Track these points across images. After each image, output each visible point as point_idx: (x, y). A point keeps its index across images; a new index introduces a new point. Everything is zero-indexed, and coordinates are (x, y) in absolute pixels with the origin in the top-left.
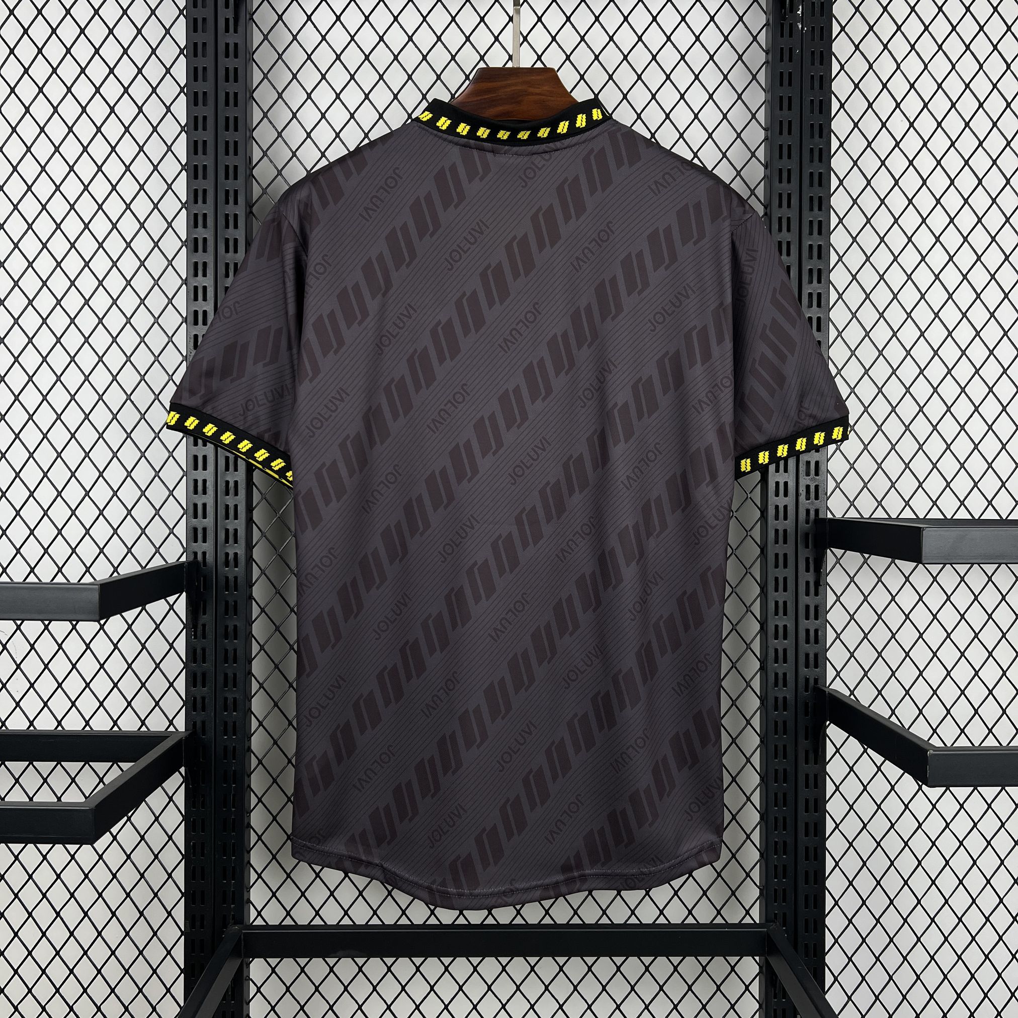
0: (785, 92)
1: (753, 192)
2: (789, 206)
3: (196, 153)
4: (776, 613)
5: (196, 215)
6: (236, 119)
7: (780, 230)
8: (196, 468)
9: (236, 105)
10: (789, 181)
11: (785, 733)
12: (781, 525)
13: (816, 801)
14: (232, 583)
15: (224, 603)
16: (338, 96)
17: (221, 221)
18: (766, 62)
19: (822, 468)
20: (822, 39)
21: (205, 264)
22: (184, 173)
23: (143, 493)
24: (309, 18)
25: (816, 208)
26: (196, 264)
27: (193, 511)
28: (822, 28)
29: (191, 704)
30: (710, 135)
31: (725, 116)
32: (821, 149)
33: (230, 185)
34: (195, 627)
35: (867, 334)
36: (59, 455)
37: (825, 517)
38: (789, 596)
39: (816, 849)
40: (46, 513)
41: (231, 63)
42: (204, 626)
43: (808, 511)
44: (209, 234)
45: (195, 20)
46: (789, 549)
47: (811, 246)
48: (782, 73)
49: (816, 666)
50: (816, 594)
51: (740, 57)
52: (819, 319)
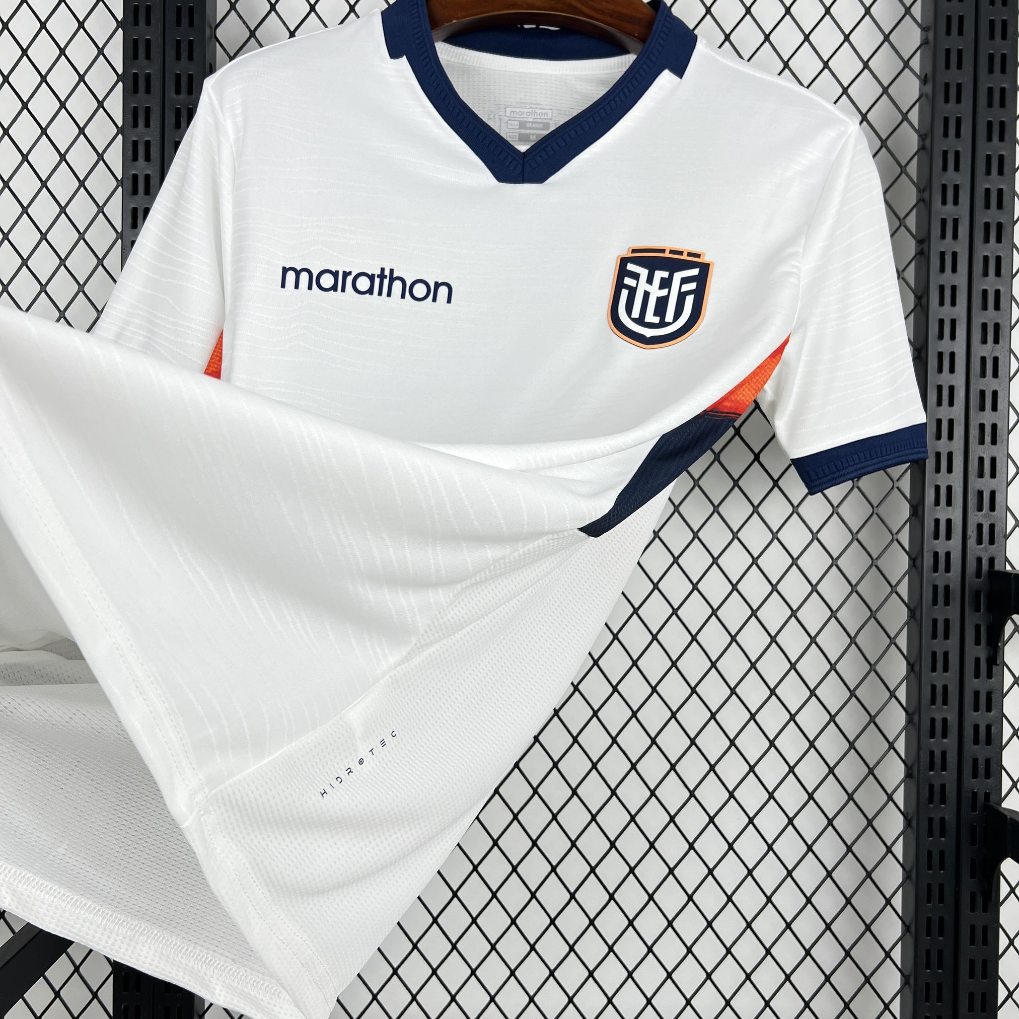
1: (905, 117)
2: (958, 135)
4: (933, 702)
5: (135, 144)
7: (945, 168)
10: (959, 101)
11: (942, 867)
12: (941, 579)
13: (985, 962)
22: (120, 84)
25: (996, 138)
26: (135, 210)
32: (1004, 56)
37: (1004, 570)
38: (951, 678)
43: (979, 560)
46: (953, 612)
47: (988, 191)
49: (988, 776)
50: (990, 675)
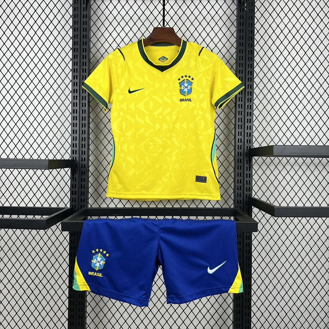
0: (241, 28)
3: (75, 45)
6: (86, 35)
8: (74, 133)
9: (86, 31)
14: (83, 166)
15: (81, 172)
16: (115, 29)
17: (82, 64)
18: (236, 19)
19: (251, 135)
20: (252, 13)
21: (77, 76)
23: (59, 141)
24: (107, 7)
27: (73, 145)
28: (252, 10)
29: (72, 200)
30: (220, 40)
31: (224, 35)
33: (84, 54)
34: (73, 178)
35: (265, 96)
36: (35, 130)
39: (249, 244)
40: (31, 146)
41: (85, 20)
42: (76, 178)
44: (78, 67)
45: (75, 8)
48: (240, 22)
51: (229, 18)
52: (251, 92)
